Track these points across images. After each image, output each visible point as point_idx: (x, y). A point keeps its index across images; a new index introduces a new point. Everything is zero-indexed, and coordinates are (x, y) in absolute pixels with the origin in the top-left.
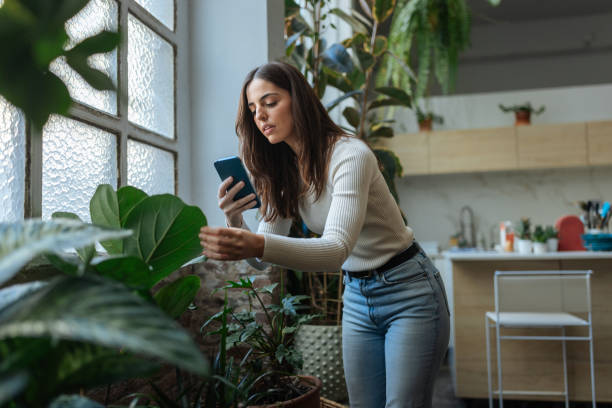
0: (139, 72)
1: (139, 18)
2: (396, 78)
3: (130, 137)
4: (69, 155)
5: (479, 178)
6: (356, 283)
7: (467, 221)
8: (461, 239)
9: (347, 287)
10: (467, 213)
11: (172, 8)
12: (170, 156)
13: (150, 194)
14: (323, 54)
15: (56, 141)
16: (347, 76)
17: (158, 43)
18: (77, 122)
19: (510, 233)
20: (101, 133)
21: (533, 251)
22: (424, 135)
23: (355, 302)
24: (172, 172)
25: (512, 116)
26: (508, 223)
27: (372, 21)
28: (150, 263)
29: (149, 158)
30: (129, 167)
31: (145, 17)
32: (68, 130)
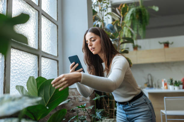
0: (45, 35)
1: (45, 17)
2: (126, 34)
3: (42, 56)
4: (20, 64)
5: (153, 65)
6: (121, 106)
7: (150, 78)
8: (148, 84)
9: (117, 107)
10: (149, 76)
11: (56, 13)
12: (56, 62)
13: (48, 79)
14: (105, 27)
15: (16, 59)
16: (113, 34)
17: (52, 25)
18: (23, 52)
19: (165, 83)
20: (32, 55)
21: (174, 89)
22: (135, 52)
23: (121, 112)
24: (57, 67)
25: (163, 45)
26: (165, 80)
27: (120, 16)
28: (47, 106)
29: (49, 63)
30: (42, 67)
31: (47, 17)
32: (20, 55)
